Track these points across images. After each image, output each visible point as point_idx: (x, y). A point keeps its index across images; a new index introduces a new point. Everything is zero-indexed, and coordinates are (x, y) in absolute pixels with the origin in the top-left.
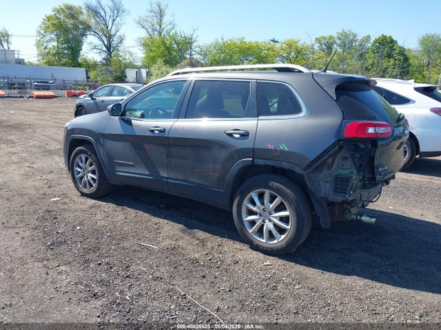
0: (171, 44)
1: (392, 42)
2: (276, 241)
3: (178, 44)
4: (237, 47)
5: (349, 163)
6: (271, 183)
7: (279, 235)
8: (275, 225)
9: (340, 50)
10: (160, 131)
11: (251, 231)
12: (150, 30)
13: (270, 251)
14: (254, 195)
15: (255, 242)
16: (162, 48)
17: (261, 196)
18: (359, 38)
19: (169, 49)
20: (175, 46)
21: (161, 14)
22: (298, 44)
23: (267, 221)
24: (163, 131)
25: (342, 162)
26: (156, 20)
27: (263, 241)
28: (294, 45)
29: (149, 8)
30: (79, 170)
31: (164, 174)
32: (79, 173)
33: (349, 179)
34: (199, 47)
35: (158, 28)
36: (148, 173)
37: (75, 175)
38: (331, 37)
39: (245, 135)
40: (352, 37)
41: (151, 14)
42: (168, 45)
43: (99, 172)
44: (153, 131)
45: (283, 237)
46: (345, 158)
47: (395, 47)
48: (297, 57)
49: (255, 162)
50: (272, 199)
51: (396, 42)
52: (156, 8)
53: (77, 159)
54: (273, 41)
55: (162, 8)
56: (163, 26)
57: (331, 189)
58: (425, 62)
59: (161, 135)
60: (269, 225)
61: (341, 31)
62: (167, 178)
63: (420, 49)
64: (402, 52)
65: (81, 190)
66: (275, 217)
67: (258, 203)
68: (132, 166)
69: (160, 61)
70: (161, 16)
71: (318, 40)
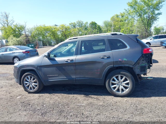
0: (15, 29)
1: (95, 23)
2: (125, 92)
3: (18, 28)
4: (43, 28)
5: (144, 62)
6: (121, 72)
7: (125, 89)
8: (124, 86)
9: (78, 27)
10: (71, 61)
11: (114, 91)
12: (3, 24)
13: (124, 96)
14: (114, 78)
15: (117, 94)
16: (12, 31)
17: (117, 77)
18: (84, 23)
19: (15, 31)
20: (17, 29)
21: (7, 17)
22: (65, 26)
23: (121, 86)
24: (72, 61)
25: (142, 62)
26: (5, 20)
27: (120, 93)
28: (64, 26)
29: (1, 14)
30: (27, 83)
31: (74, 77)
32: (27, 84)
33: (145, 66)
34: (27, 29)
35: (6, 23)
36: (66, 78)
37: (25, 85)
38: (74, 23)
39: (109, 57)
40: (81, 23)
41: (2, 17)
42: (14, 29)
43: (39, 82)
44: (67, 61)
45: (127, 90)
46: (143, 60)
47: (97, 25)
48: (66, 31)
49: (114, 66)
50: (122, 78)
51: (96, 24)
52: (4, 15)
53: (26, 78)
54: (56, 25)
55: (7, 14)
56: (9, 22)
57: (139, 71)
58: (106, 29)
59: (72, 62)
60: (121, 87)
61: (78, 21)
62: (75, 78)
63: (104, 25)
64: (99, 27)
65: (28, 91)
66: (123, 84)
67: (116, 80)
68: (58, 76)
69: (11, 36)
70: (7, 18)
71: (70, 24)
